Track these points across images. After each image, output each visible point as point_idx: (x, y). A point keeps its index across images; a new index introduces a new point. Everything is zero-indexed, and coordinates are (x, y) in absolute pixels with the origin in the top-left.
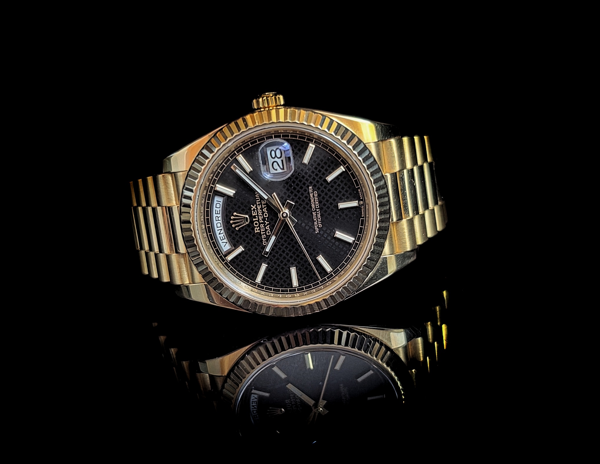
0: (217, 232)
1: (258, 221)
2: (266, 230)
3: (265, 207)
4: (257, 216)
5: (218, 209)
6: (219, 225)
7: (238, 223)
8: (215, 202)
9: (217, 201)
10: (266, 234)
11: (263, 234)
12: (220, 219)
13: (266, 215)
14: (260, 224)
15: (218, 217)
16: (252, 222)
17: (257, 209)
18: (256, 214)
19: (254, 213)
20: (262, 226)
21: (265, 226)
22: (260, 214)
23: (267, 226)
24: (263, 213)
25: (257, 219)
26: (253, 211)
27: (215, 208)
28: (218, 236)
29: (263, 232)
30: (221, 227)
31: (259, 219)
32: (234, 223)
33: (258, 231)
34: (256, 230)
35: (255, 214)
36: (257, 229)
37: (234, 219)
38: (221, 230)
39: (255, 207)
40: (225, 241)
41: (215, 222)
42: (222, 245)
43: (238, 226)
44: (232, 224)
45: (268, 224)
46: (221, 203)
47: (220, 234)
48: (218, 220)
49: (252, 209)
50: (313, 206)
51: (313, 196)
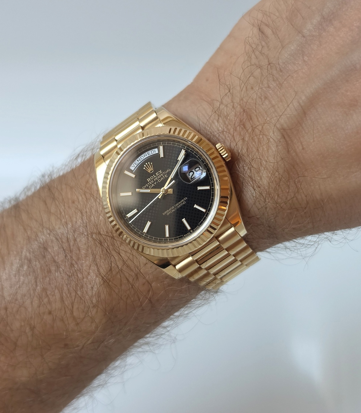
0: (138, 159)
2: (151, 185)
3: (163, 178)
5: (150, 153)
7: (148, 167)
9: (155, 150)
10: (149, 186)
13: (159, 181)
16: (152, 175)
17: (161, 174)
21: (153, 183)
24: (160, 178)
25: (155, 177)
26: (158, 172)
28: (136, 160)
29: (149, 184)
30: (142, 159)
32: (146, 165)
35: (157, 174)
37: (148, 164)
38: (140, 160)
41: (143, 155)
42: (133, 165)
43: (146, 168)
46: (155, 153)
50: (177, 204)
51: (183, 202)
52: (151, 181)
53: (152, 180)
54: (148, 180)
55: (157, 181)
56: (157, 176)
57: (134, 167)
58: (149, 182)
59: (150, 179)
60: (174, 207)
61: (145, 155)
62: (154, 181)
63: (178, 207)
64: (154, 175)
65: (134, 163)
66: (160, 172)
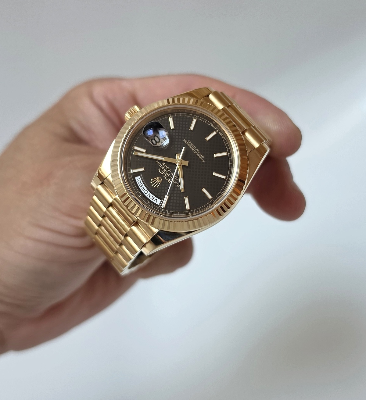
0: (148, 197)
2: (175, 178)
5: (141, 184)
6: (146, 192)
8: (137, 181)
9: (137, 179)
10: (176, 180)
12: (145, 188)
13: (169, 170)
14: (169, 177)
16: (163, 178)
19: (162, 173)
20: (171, 177)
24: (167, 170)
27: (138, 184)
30: (148, 192)
32: (154, 185)
36: (169, 180)
37: (153, 183)
38: (149, 194)
41: (143, 192)
42: (155, 202)
43: (157, 185)
44: (153, 187)
46: (140, 179)
47: (150, 197)
50: (192, 149)
51: (189, 143)
56: (165, 173)
57: (157, 199)
60: (195, 151)
61: (143, 190)
63: (195, 148)
64: (164, 176)
65: (153, 201)
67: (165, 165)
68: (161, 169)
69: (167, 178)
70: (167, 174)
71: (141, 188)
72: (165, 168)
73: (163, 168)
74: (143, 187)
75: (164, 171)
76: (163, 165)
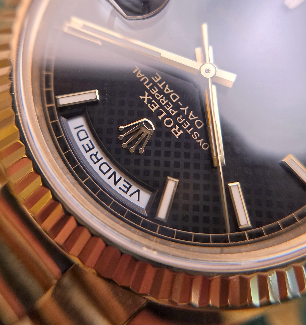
0: (111, 182)
1: (168, 115)
2: (192, 122)
3: (164, 86)
4: (161, 109)
5: (87, 142)
6: (105, 168)
7: (136, 140)
8: (74, 132)
9: (75, 128)
10: (196, 129)
11: (192, 132)
12: (99, 156)
13: (174, 97)
14: (174, 118)
15: (95, 155)
16: (159, 124)
17: (153, 96)
18: (158, 106)
19: (153, 108)
20: (181, 119)
21: (186, 117)
22: (163, 102)
23: (188, 114)
24: (167, 96)
25: (165, 114)
26: (149, 105)
27: (79, 144)
28: (116, 188)
29: (189, 128)
30: (110, 169)
31: (167, 112)
32: (131, 144)
33: (179, 134)
34: (175, 131)
35: (155, 108)
36: (177, 130)
37: (126, 138)
38: (114, 173)
39: (148, 96)
40: (134, 188)
41: (96, 167)
42: (133, 199)
43: (141, 145)
44: (127, 150)
45: (189, 111)
46: (85, 128)
47: (116, 183)
48: (99, 160)
49: (146, 102)
52: (180, 125)
53: (176, 123)
54: (177, 136)
55: (177, 106)
56: (161, 106)
57: (138, 191)
58: (183, 130)
59: (174, 127)
61: (96, 160)
62: (177, 115)
64: (160, 117)
65: (126, 196)
66: (146, 97)
67: (160, 82)
68: (150, 94)
69: (169, 123)
70: (169, 108)
71: (87, 156)
72: (161, 92)
73: (155, 92)
74: (94, 151)
75: (158, 102)
76: (155, 84)
